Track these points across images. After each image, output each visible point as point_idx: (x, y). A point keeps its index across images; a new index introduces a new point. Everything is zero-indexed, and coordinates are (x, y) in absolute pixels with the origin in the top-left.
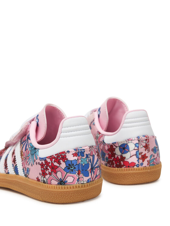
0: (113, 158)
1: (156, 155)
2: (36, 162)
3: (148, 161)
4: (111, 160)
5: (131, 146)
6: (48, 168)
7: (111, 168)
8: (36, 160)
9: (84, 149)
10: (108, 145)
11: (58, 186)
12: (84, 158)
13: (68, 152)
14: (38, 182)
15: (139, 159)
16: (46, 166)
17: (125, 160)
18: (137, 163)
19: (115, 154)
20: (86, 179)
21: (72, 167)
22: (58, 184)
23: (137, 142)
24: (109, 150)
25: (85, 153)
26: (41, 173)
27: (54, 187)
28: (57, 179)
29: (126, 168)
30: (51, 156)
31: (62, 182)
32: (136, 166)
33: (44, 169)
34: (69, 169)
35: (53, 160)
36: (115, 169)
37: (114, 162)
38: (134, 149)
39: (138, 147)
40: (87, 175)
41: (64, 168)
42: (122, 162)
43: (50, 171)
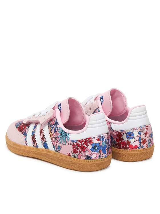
0: (120, 142)
1: (152, 139)
2: (68, 143)
3: (147, 144)
4: (119, 143)
5: (136, 134)
6: (79, 148)
7: (119, 149)
8: (68, 141)
9: (104, 136)
10: (116, 132)
11: (86, 160)
12: (104, 141)
13: (94, 138)
14: (69, 157)
15: (140, 143)
16: (77, 146)
17: (130, 144)
18: (139, 146)
19: (123, 139)
20: (104, 155)
21: (96, 148)
22: (86, 159)
23: (140, 131)
24: (117, 135)
25: (105, 139)
26: (73, 151)
27: (83, 161)
28: (85, 156)
29: (130, 150)
30: (81, 140)
31: (88, 158)
32: (138, 148)
33: (75, 148)
34: (94, 149)
35: (83, 143)
36: (122, 150)
37: (121, 145)
38: (138, 136)
39: (141, 134)
40: (105, 153)
41: (90, 149)
42: (128, 145)
43: (80, 150)
